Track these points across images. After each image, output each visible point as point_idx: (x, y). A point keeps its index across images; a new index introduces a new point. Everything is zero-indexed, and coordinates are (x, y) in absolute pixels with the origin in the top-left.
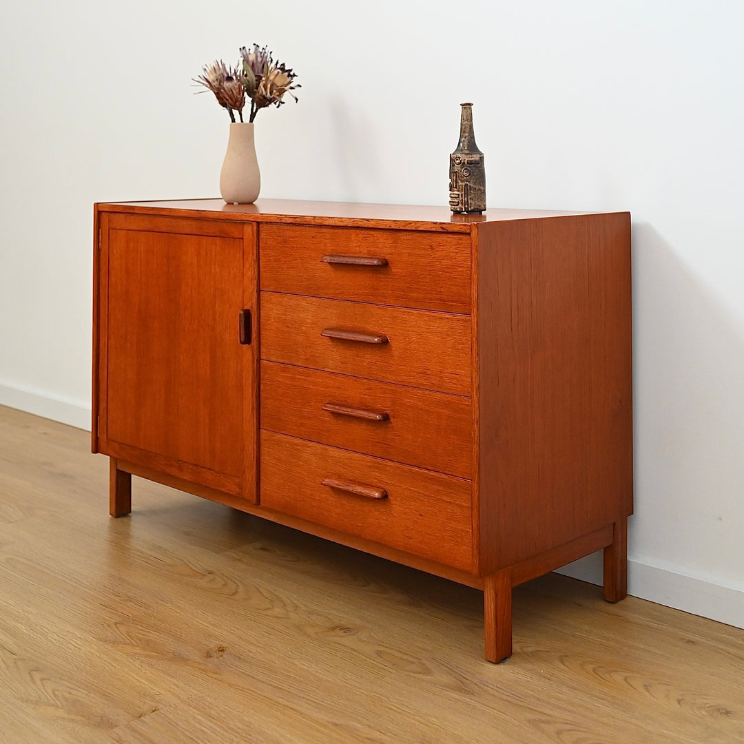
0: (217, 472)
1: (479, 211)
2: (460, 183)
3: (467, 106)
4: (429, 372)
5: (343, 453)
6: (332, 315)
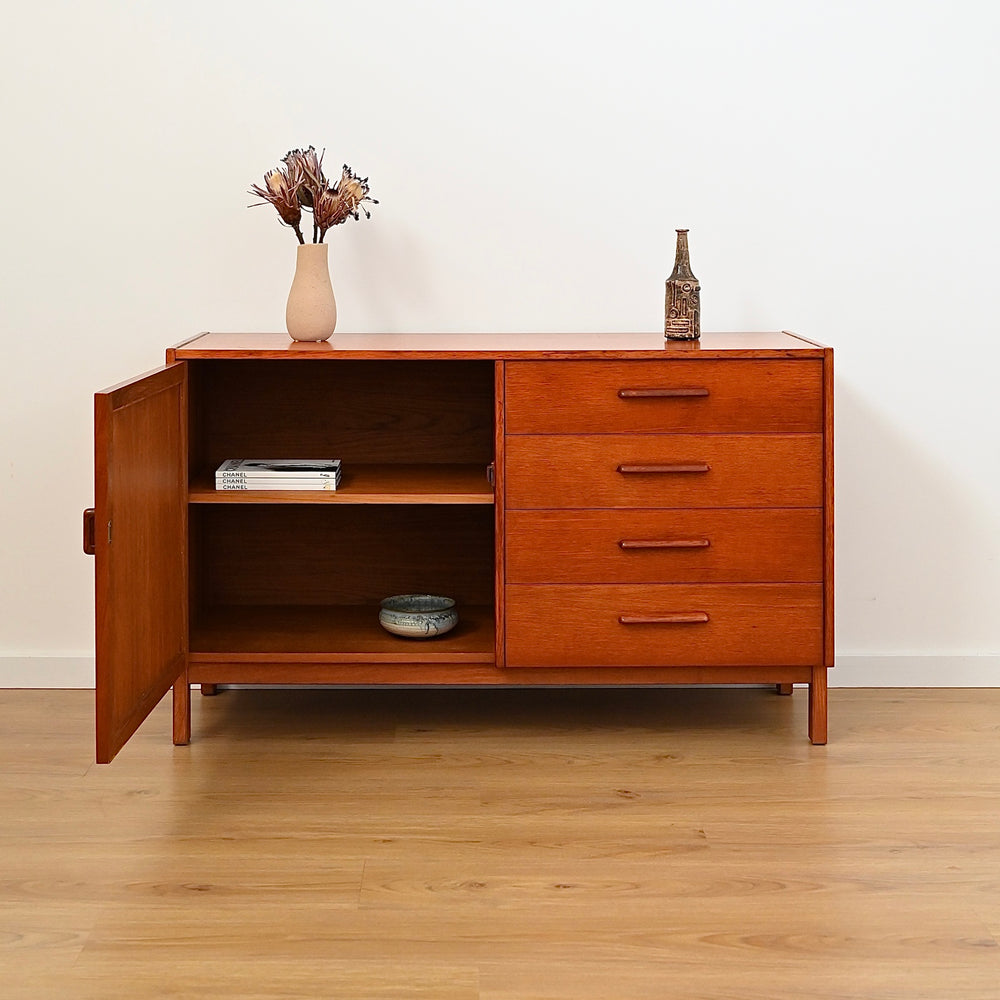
1: (695, 339)
2: (690, 310)
3: (682, 233)
4: (764, 491)
5: (642, 588)
6: (626, 450)
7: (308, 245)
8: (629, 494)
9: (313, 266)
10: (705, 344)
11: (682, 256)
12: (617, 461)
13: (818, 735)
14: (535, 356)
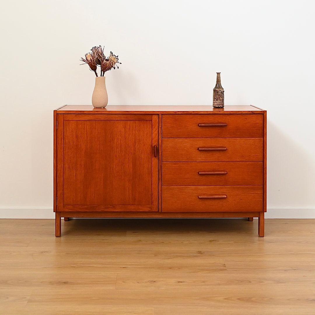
0: (137, 205)
1: (223, 107)
2: (221, 98)
3: (218, 74)
4: (244, 156)
5: (206, 187)
6: (200, 143)
7: (99, 77)
8: (201, 157)
9: (100, 84)
10: (226, 109)
11: (218, 81)
12: (197, 146)
13: (261, 234)
14: (172, 113)
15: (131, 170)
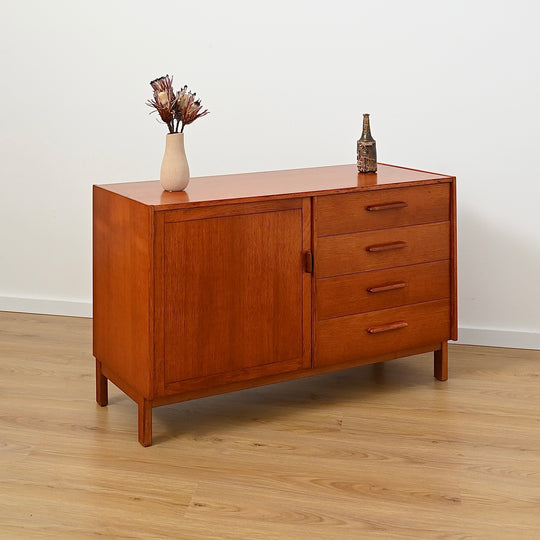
0: (280, 362)
3: (366, 116)
5: (377, 312)
6: (371, 239)
8: (372, 263)
14: (332, 192)
15: (272, 300)
